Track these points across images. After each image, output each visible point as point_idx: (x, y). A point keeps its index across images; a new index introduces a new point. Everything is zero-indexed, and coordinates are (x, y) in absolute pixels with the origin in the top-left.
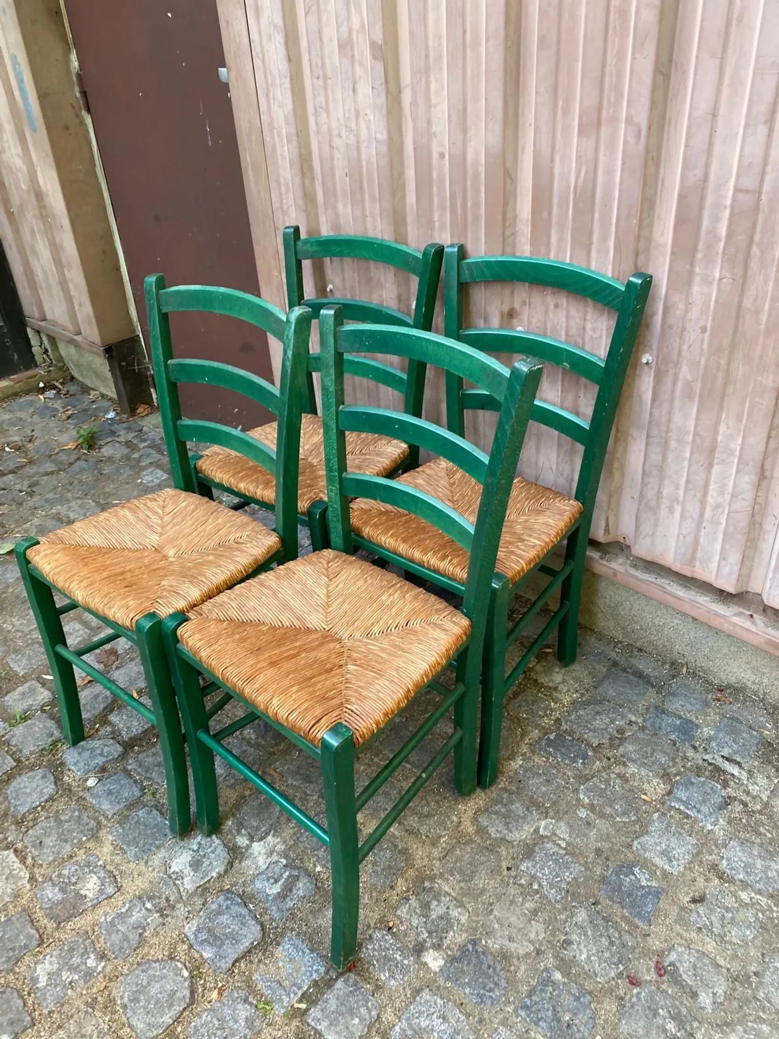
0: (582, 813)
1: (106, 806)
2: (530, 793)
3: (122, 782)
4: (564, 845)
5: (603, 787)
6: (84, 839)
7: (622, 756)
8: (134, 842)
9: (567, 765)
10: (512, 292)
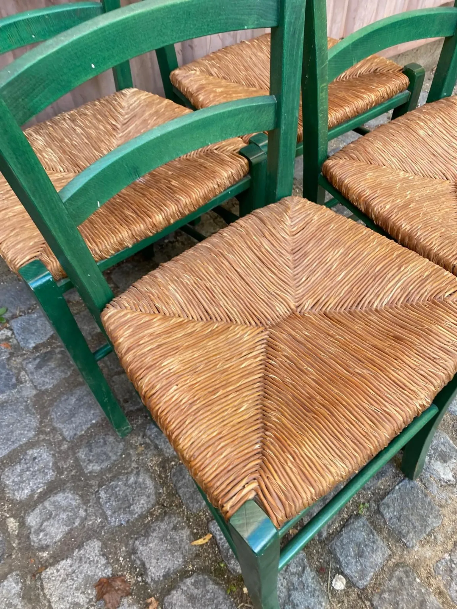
1: (378, 558)
3: (345, 541)
6: (418, 580)
8: (423, 519)
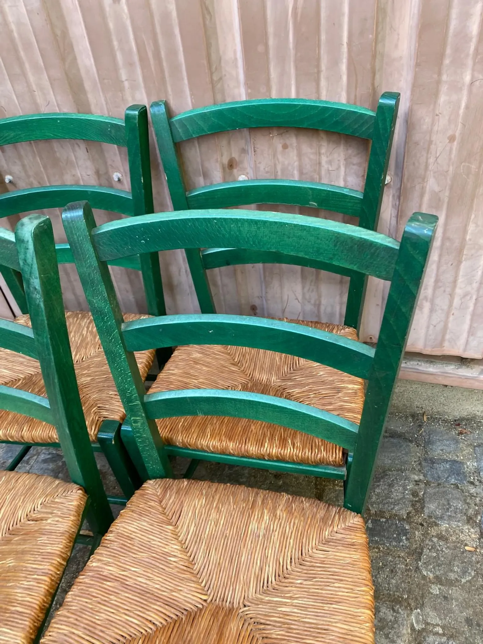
0: (435, 590)
2: (386, 592)
4: (441, 631)
5: (435, 554)
7: (430, 517)
9: (395, 546)
10: (229, 143)
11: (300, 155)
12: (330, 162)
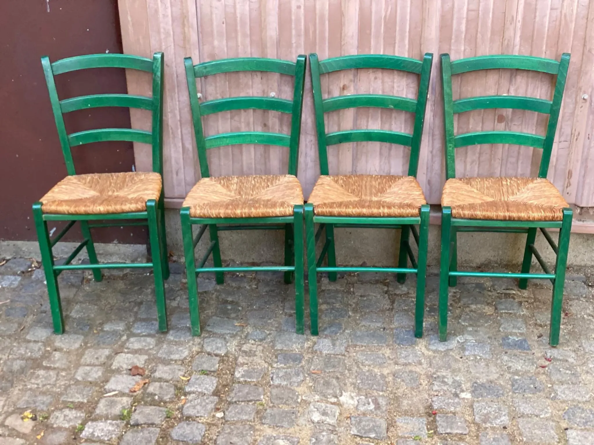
0: (470, 329)
4: (474, 341)
5: (469, 317)
11: (383, 82)
12: (399, 87)
